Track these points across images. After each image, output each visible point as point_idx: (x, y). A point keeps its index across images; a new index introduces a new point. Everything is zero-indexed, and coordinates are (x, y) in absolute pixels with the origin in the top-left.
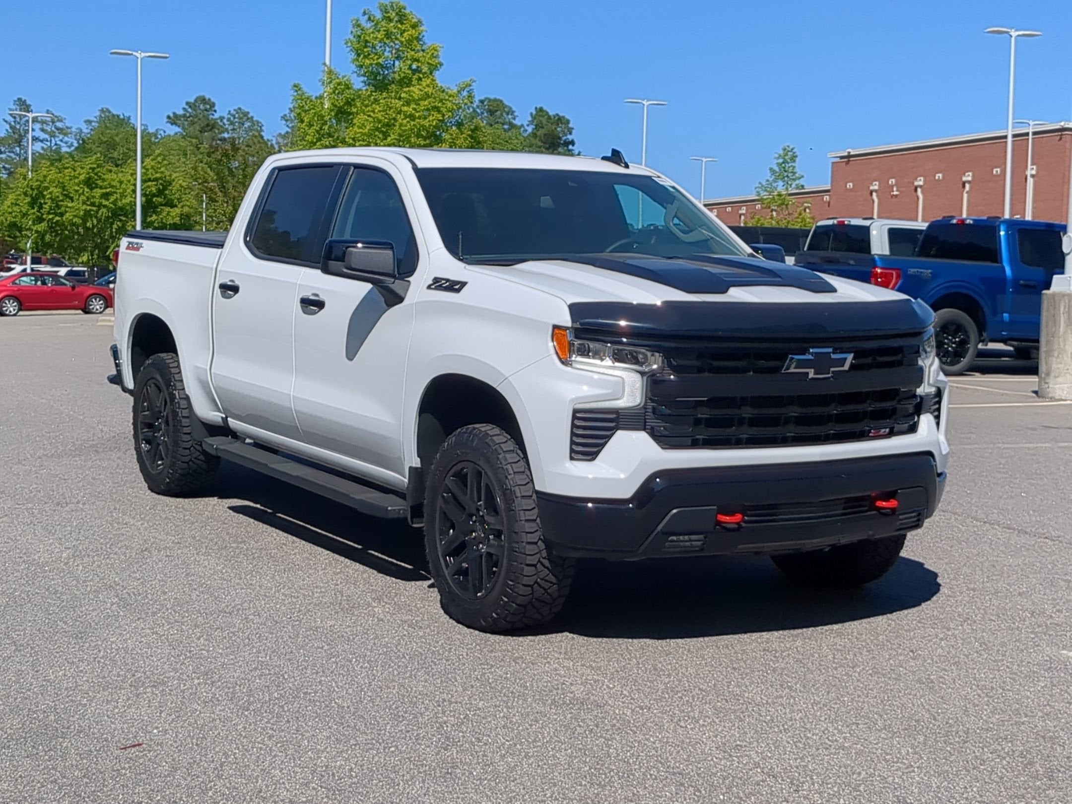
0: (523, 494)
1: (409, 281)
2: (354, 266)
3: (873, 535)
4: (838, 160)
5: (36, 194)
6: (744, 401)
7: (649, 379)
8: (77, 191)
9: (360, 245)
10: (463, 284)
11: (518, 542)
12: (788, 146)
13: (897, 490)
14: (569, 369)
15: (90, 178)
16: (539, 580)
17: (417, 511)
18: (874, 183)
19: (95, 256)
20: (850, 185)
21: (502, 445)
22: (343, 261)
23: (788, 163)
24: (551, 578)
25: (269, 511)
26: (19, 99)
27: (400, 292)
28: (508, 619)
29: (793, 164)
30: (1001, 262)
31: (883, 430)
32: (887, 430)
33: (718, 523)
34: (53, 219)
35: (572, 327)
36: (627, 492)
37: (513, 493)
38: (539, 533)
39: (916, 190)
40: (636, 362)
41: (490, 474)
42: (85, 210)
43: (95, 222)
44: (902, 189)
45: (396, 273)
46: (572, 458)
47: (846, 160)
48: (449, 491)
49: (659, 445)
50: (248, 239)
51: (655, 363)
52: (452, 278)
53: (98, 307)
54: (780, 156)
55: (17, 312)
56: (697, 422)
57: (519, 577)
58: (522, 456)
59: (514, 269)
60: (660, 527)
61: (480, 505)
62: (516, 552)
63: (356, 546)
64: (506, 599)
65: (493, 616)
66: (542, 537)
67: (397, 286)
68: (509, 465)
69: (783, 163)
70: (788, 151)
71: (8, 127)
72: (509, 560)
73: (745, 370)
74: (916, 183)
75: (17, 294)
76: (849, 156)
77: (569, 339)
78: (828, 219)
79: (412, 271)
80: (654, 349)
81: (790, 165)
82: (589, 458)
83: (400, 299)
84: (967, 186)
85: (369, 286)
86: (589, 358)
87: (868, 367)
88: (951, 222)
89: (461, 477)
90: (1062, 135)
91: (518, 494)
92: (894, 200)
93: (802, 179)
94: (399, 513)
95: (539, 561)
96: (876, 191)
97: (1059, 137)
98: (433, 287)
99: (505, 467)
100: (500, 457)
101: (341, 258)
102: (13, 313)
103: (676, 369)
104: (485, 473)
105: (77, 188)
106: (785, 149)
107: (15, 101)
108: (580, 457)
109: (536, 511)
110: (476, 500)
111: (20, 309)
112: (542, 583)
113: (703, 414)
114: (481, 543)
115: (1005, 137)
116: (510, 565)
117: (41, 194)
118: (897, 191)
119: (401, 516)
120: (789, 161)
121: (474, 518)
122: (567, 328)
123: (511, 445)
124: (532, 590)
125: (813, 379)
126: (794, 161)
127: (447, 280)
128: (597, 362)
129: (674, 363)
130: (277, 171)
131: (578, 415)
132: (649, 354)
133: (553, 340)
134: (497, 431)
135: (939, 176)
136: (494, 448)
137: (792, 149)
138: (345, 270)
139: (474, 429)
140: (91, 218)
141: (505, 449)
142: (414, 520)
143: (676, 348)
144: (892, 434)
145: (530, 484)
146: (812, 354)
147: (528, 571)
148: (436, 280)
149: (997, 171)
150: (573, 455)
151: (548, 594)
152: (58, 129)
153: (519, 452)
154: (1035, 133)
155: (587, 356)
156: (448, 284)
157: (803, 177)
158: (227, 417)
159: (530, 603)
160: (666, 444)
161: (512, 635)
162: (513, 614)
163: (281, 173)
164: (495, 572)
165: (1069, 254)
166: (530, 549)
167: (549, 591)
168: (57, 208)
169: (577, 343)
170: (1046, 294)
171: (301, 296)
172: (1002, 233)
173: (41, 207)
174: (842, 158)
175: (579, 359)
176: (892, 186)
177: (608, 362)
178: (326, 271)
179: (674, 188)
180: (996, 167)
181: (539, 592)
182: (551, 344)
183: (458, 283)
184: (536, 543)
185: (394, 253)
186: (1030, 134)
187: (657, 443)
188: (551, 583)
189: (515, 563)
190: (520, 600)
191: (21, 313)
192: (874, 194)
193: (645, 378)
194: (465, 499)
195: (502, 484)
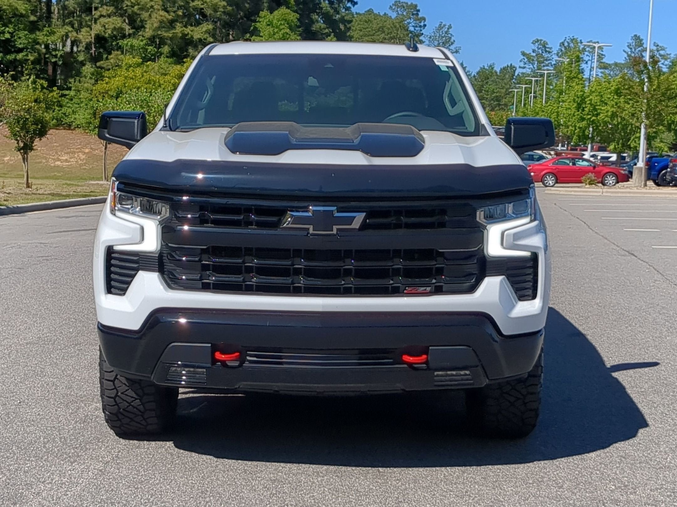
5: (581, 101)
7: (161, 227)
8: (609, 98)
13: (429, 347)
15: (618, 89)
19: (620, 145)
26: (635, 36)
34: (590, 118)
42: (612, 111)
43: (619, 120)
46: (109, 292)
53: (611, 182)
55: (554, 184)
56: (205, 268)
71: (626, 55)
75: (555, 171)
82: (121, 292)
102: (551, 184)
105: (609, 96)
107: (632, 37)
108: (117, 291)
111: (557, 182)
117: (583, 100)
125: (313, 235)
140: (617, 117)
146: (312, 211)
150: (109, 289)
152: (661, 55)
167: (132, 404)
168: (595, 111)
173: (583, 110)
181: (123, 404)
188: (132, 397)
191: (556, 185)
193: (159, 227)
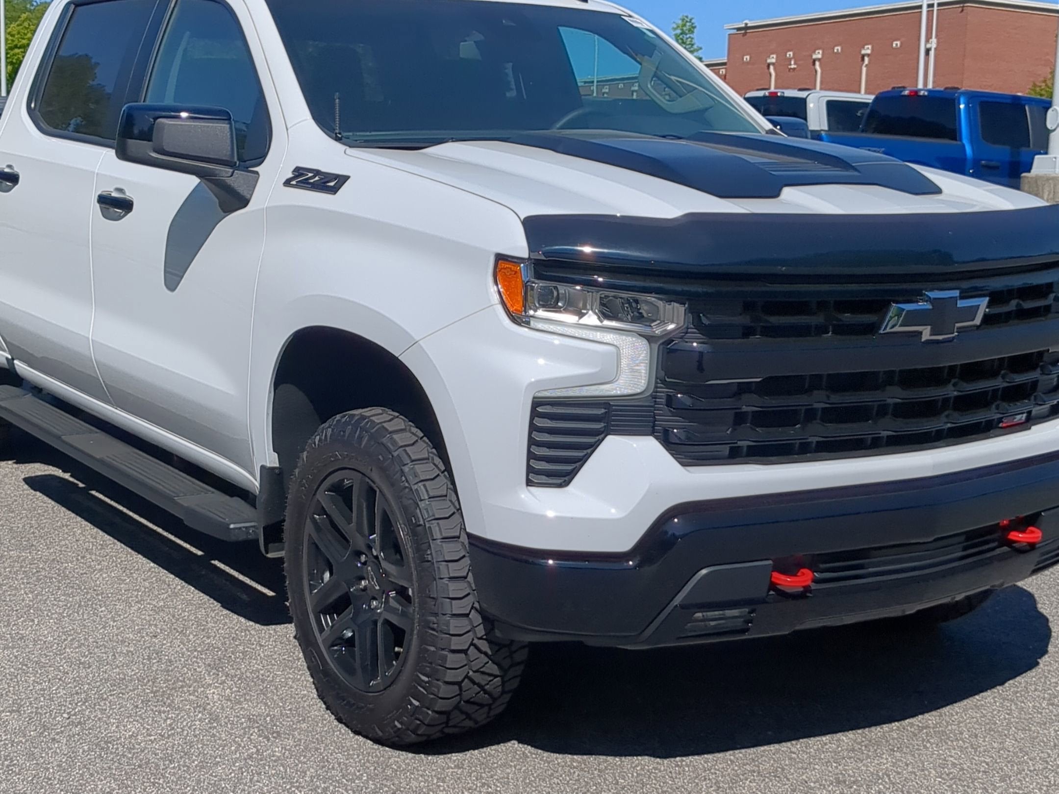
0: (445, 535)
1: (257, 173)
2: (167, 148)
3: (1002, 584)
4: (735, 31)
6: (815, 383)
7: (661, 347)
9: (184, 115)
10: (342, 180)
11: (436, 615)
12: (687, 17)
13: (1041, 512)
14: (524, 331)
16: (471, 673)
17: (274, 533)
18: (772, 56)
20: (747, 58)
21: (407, 449)
22: (150, 140)
23: (686, 34)
24: (493, 669)
25: (81, 485)
27: (242, 190)
28: (419, 732)
29: (691, 36)
30: (961, 140)
31: (1018, 417)
32: (1025, 415)
33: (773, 586)
35: (529, 259)
36: (624, 542)
37: (428, 531)
38: (471, 599)
39: (814, 64)
40: (639, 318)
41: (389, 496)
44: (800, 62)
45: (236, 159)
46: (529, 483)
47: (743, 32)
48: (323, 512)
49: (676, 458)
50: (33, 105)
51: (672, 322)
52: (323, 170)
54: (678, 27)
56: (740, 418)
57: (438, 670)
58: (443, 468)
59: (425, 154)
60: (678, 600)
61: (374, 540)
62: (433, 629)
63: (194, 550)
64: (416, 703)
65: (396, 726)
66: (477, 605)
67: (237, 180)
68: (420, 484)
69: (681, 34)
70: (687, 22)
72: (423, 641)
73: (821, 330)
74: (814, 57)
76: (746, 28)
77: (525, 279)
78: (758, 90)
79: (261, 157)
80: (671, 296)
81: (688, 36)
82: (559, 481)
83: (243, 202)
84: (866, 59)
85: (192, 181)
86: (560, 312)
87: (1005, 318)
88: (903, 93)
89: (343, 493)
90: (963, 7)
91: (437, 535)
92: (792, 73)
93: (700, 51)
94: (248, 533)
95: (472, 644)
96: (773, 64)
97: (960, 9)
98: (294, 182)
99: (414, 487)
100: (406, 469)
101: (147, 136)
103: (709, 332)
104: (380, 491)
106: (683, 20)
108: (544, 479)
109: (467, 561)
110: (366, 532)
112: (477, 678)
113: (750, 405)
114: (374, 598)
115: (920, 7)
116: (422, 651)
118: (795, 64)
119: (250, 537)
120: (687, 32)
121: (363, 558)
122: (521, 260)
123: (423, 449)
124: (461, 689)
125: (929, 342)
126: (693, 32)
127: (317, 172)
128: (571, 318)
129: (705, 321)
130: (73, 6)
131: (539, 409)
132: (660, 304)
133: (496, 283)
134: (400, 422)
135: (838, 49)
136: (395, 454)
137: (691, 20)
138: (154, 155)
139: (363, 418)
141: (413, 458)
142: (270, 545)
143: (707, 294)
144: (1030, 421)
145: (457, 516)
146: (929, 300)
147: (452, 660)
148: (299, 172)
149: (897, 44)
150: (531, 476)
151: (486, 692)
153: (437, 460)
154: (939, 5)
155: (554, 308)
156: (317, 178)
157: (701, 48)
158: (13, 359)
159: (457, 707)
160: (686, 457)
161: (427, 753)
162: (428, 725)
163: (79, 8)
164: (398, 654)
165: (1054, 130)
166: (456, 626)
167: (487, 687)
169: (538, 285)
170: (1025, 177)
171: (99, 193)
172: (962, 106)
174: (739, 29)
175: (541, 313)
176: (790, 60)
177: (591, 319)
178: (124, 155)
179: (652, 31)
180: (896, 40)
181: (471, 691)
182: (493, 289)
183: (336, 177)
184: (467, 615)
185: (231, 128)
186: (936, 5)
187: (672, 455)
188: (490, 675)
189: (432, 649)
190: (440, 705)
192: (772, 67)
193: (655, 347)
194: (349, 529)
195: (409, 515)
